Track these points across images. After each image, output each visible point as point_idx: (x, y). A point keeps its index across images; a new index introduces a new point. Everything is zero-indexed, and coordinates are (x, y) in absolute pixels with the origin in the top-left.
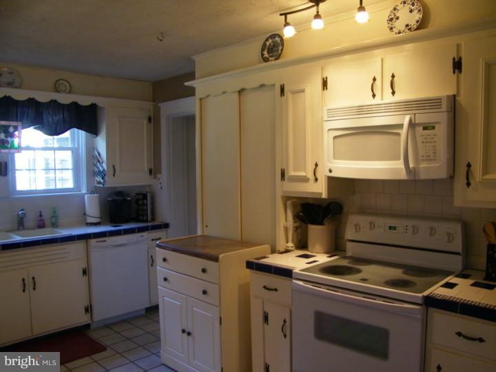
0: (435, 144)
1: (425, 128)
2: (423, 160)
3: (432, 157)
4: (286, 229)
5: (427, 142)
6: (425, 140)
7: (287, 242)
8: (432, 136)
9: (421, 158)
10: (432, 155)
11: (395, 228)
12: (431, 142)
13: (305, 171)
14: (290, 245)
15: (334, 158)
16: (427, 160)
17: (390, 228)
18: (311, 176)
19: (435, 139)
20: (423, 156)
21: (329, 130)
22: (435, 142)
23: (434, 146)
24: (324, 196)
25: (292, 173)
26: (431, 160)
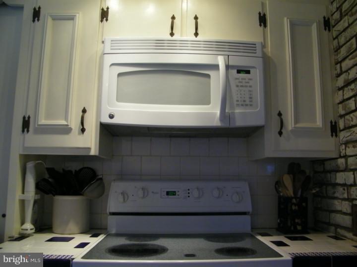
0: (250, 89)
1: (239, 72)
2: (238, 105)
3: (248, 102)
4: (23, 203)
5: (242, 86)
6: (239, 84)
7: (23, 223)
8: (247, 81)
9: (235, 103)
10: (248, 100)
11: (174, 193)
12: (246, 86)
13: (66, 119)
14: (29, 226)
15: (117, 100)
16: (242, 105)
17: (168, 193)
18: (75, 124)
19: (251, 83)
20: (238, 101)
21: (113, 65)
22: (250, 86)
23: (250, 91)
24: (94, 152)
25: (43, 121)
26: (247, 105)
